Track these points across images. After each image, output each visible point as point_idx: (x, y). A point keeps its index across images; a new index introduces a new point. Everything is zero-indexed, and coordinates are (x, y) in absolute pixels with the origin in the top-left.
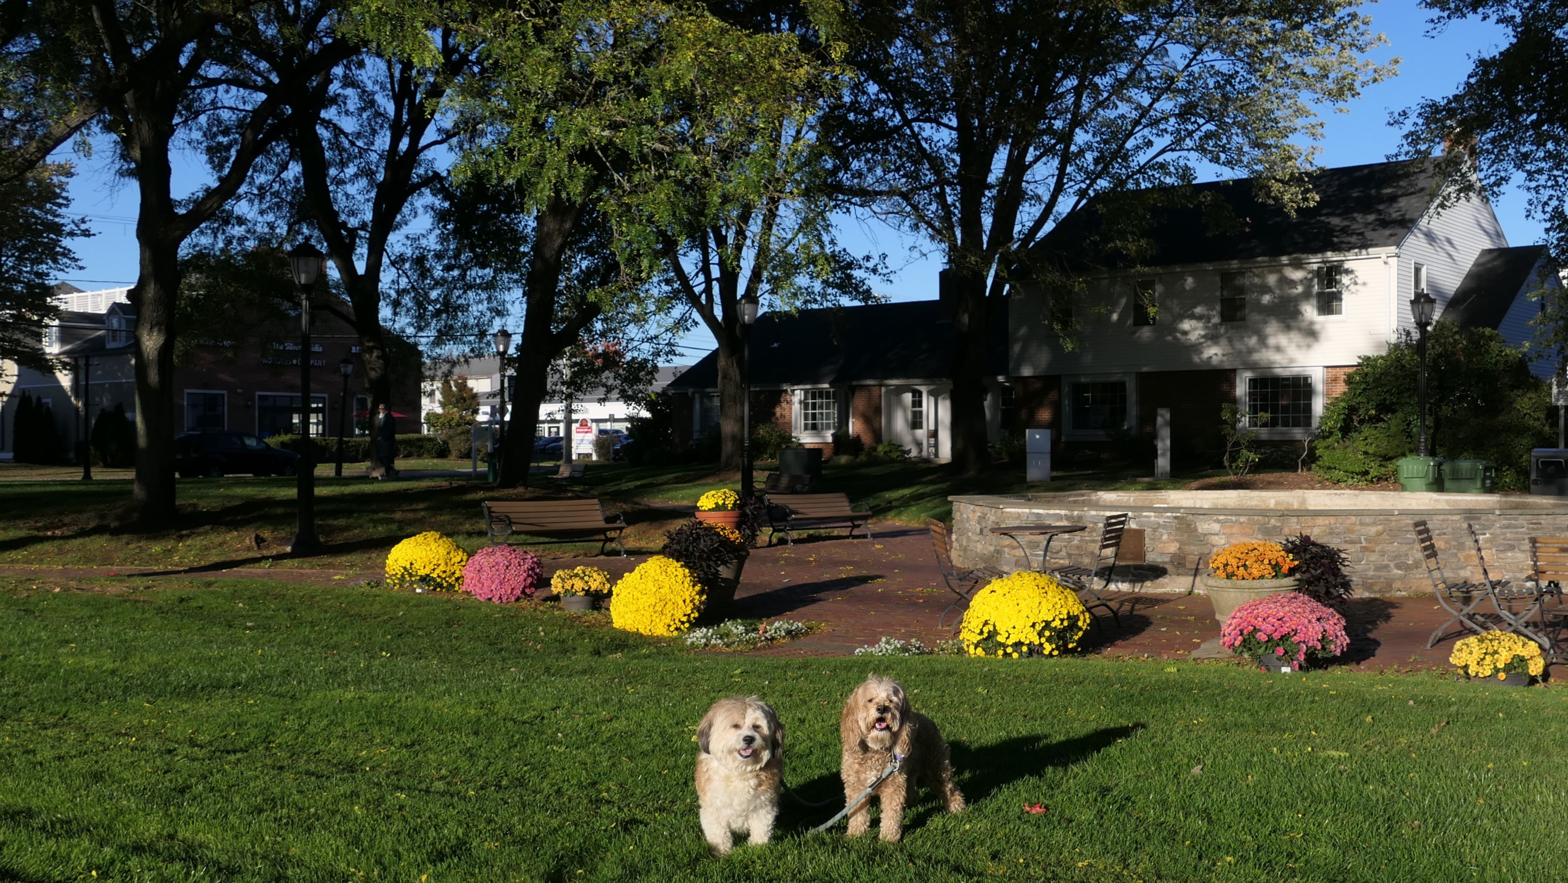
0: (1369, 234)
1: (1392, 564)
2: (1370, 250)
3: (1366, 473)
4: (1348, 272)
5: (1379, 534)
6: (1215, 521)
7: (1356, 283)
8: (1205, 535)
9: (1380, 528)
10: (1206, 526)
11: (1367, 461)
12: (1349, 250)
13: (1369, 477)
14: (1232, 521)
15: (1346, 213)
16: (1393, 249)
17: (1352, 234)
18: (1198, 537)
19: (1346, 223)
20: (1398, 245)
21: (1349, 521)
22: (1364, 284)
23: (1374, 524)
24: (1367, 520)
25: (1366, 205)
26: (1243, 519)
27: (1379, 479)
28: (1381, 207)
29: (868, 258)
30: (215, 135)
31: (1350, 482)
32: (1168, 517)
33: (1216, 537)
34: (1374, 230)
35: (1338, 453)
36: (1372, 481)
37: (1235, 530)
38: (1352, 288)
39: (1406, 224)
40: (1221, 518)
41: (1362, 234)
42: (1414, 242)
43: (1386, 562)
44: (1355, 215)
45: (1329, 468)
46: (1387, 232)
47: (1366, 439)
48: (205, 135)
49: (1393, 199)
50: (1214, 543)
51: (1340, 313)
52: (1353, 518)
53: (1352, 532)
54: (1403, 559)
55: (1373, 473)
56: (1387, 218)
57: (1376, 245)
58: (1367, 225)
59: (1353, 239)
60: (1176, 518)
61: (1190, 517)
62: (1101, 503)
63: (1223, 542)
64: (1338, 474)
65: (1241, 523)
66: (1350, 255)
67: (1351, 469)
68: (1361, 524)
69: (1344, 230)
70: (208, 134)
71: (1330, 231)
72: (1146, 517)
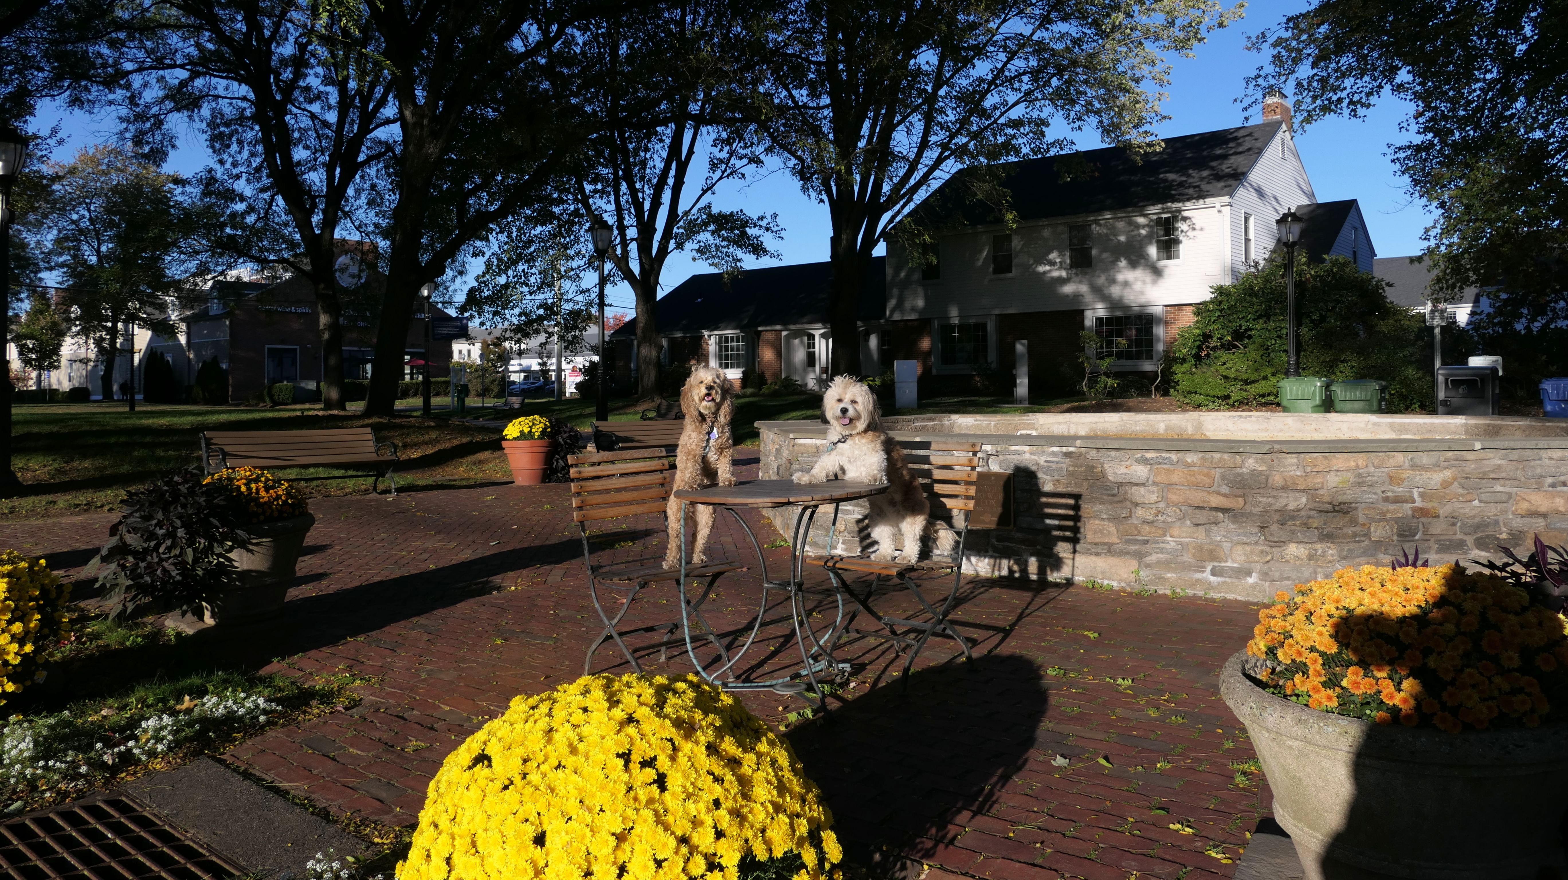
0: (1204, 187)
1: (1470, 540)
2: (1207, 200)
3: (1227, 397)
4: (1185, 219)
5: (1446, 484)
6: (1138, 461)
7: (1194, 229)
8: (1121, 485)
9: (1448, 474)
10: (1123, 470)
11: (1228, 385)
12: (1188, 200)
13: (1231, 401)
14: (1170, 461)
15: (1183, 170)
16: (1226, 199)
17: (1189, 187)
18: (1107, 488)
19: (1184, 179)
20: (1231, 195)
21: (1392, 462)
22: (1202, 229)
23: (1436, 467)
24: (1425, 459)
25: (1200, 164)
26: (1190, 458)
27: (1241, 403)
28: (1214, 164)
29: (761, 218)
30: (218, 126)
31: (1211, 406)
32: (1054, 454)
33: (1142, 490)
34: (1209, 183)
35: (1197, 378)
36: (1233, 405)
37: (1175, 478)
38: (1191, 233)
39: (1238, 177)
40: (1150, 455)
41: (1198, 186)
42: (1244, 195)
43: (1459, 536)
44: (1191, 171)
45: (1190, 392)
46: (1222, 184)
47: (1224, 364)
48: (208, 125)
49: (1225, 157)
50: (1138, 499)
51: (1178, 257)
52: (1400, 458)
53: (1400, 481)
54: (1490, 531)
55: (1235, 397)
56: (1220, 173)
57: (1212, 196)
58: (1202, 179)
59: (1191, 191)
60: (1067, 455)
61: (1093, 454)
62: (956, 430)
63: (1154, 498)
64: (1197, 398)
65: (1188, 465)
66: (1189, 205)
67: (1212, 393)
68: (1414, 467)
69: (1181, 184)
70: (212, 125)
71: (1170, 185)
72: (1016, 453)
